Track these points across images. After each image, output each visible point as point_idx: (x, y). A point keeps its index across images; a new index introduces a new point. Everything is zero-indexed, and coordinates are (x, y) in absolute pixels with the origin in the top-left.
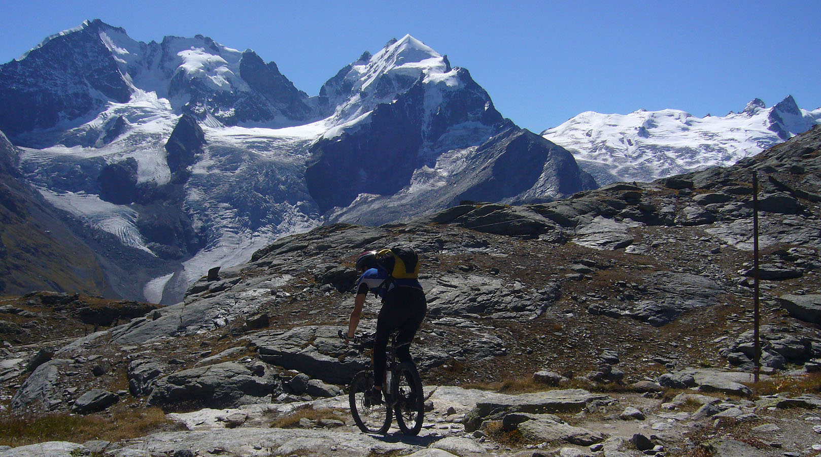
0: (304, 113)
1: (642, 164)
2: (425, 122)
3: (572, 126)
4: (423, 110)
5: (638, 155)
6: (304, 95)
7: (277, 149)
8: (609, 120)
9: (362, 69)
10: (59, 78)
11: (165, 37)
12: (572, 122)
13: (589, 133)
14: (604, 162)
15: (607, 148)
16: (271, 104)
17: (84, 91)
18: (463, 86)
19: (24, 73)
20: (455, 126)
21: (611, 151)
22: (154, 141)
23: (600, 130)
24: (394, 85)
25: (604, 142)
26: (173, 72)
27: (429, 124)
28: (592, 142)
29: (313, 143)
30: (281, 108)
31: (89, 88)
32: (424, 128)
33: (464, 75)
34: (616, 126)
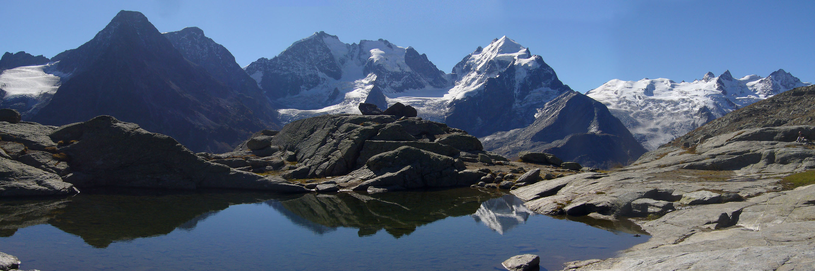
0: (443, 84)
1: (646, 110)
2: (516, 88)
3: (606, 88)
4: (515, 81)
5: (645, 105)
6: (442, 73)
7: (428, 106)
8: (627, 85)
9: (477, 57)
10: (301, 66)
11: (361, 40)
12: (606, 85)
13: (616, 92)
14: (625, 110)
15: (627, 101)
16: (423, 79)
17: (315, 73)
18: (538, 66)
19: (281, 64)
20: (534, 90)
21: (629, 103)
22: (356, 102)
23: (622, 90)
24: (497, 66)
25: (624, 97)
26: (366, 61)
27: (518, 90)
28: (618, 98)
29: (449, 102)
30: (429, 81)
31: (318, 71)
32: (515, 92)
33: (539, 60)
34: (631, 88)
